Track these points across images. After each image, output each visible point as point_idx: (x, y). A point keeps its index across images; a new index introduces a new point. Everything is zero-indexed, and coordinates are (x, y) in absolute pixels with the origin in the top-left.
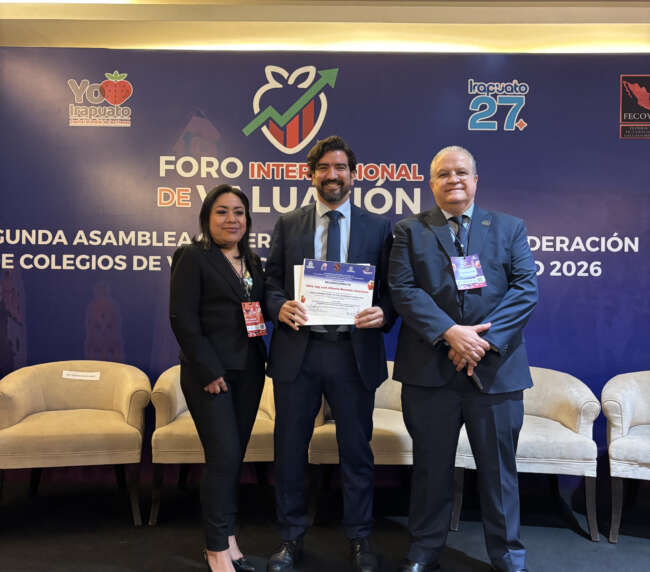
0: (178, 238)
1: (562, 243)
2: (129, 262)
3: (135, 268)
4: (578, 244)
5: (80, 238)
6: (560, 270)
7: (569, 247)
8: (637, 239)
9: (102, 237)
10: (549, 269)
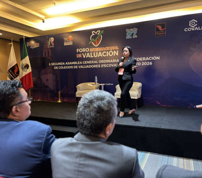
0: (80, 62)
1: (144, 59)
2: (73, 67)
4: (147, 59)
6: (144, 64)
7: (146, 59)
8: (159, 57)
9: (69, 63)
10: (141, 64)
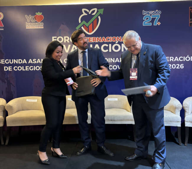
4: (176, 59)
9: (37, 61)
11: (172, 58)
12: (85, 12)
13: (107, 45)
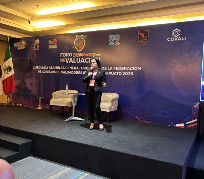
3: (57, 73)
5: (50, 68)
6: (125, 74)
7: (127, 69)
8: (140, 67)
9: (53, 67)
11: (125, 68)
12: (78, 37)
13: (88, 59)
